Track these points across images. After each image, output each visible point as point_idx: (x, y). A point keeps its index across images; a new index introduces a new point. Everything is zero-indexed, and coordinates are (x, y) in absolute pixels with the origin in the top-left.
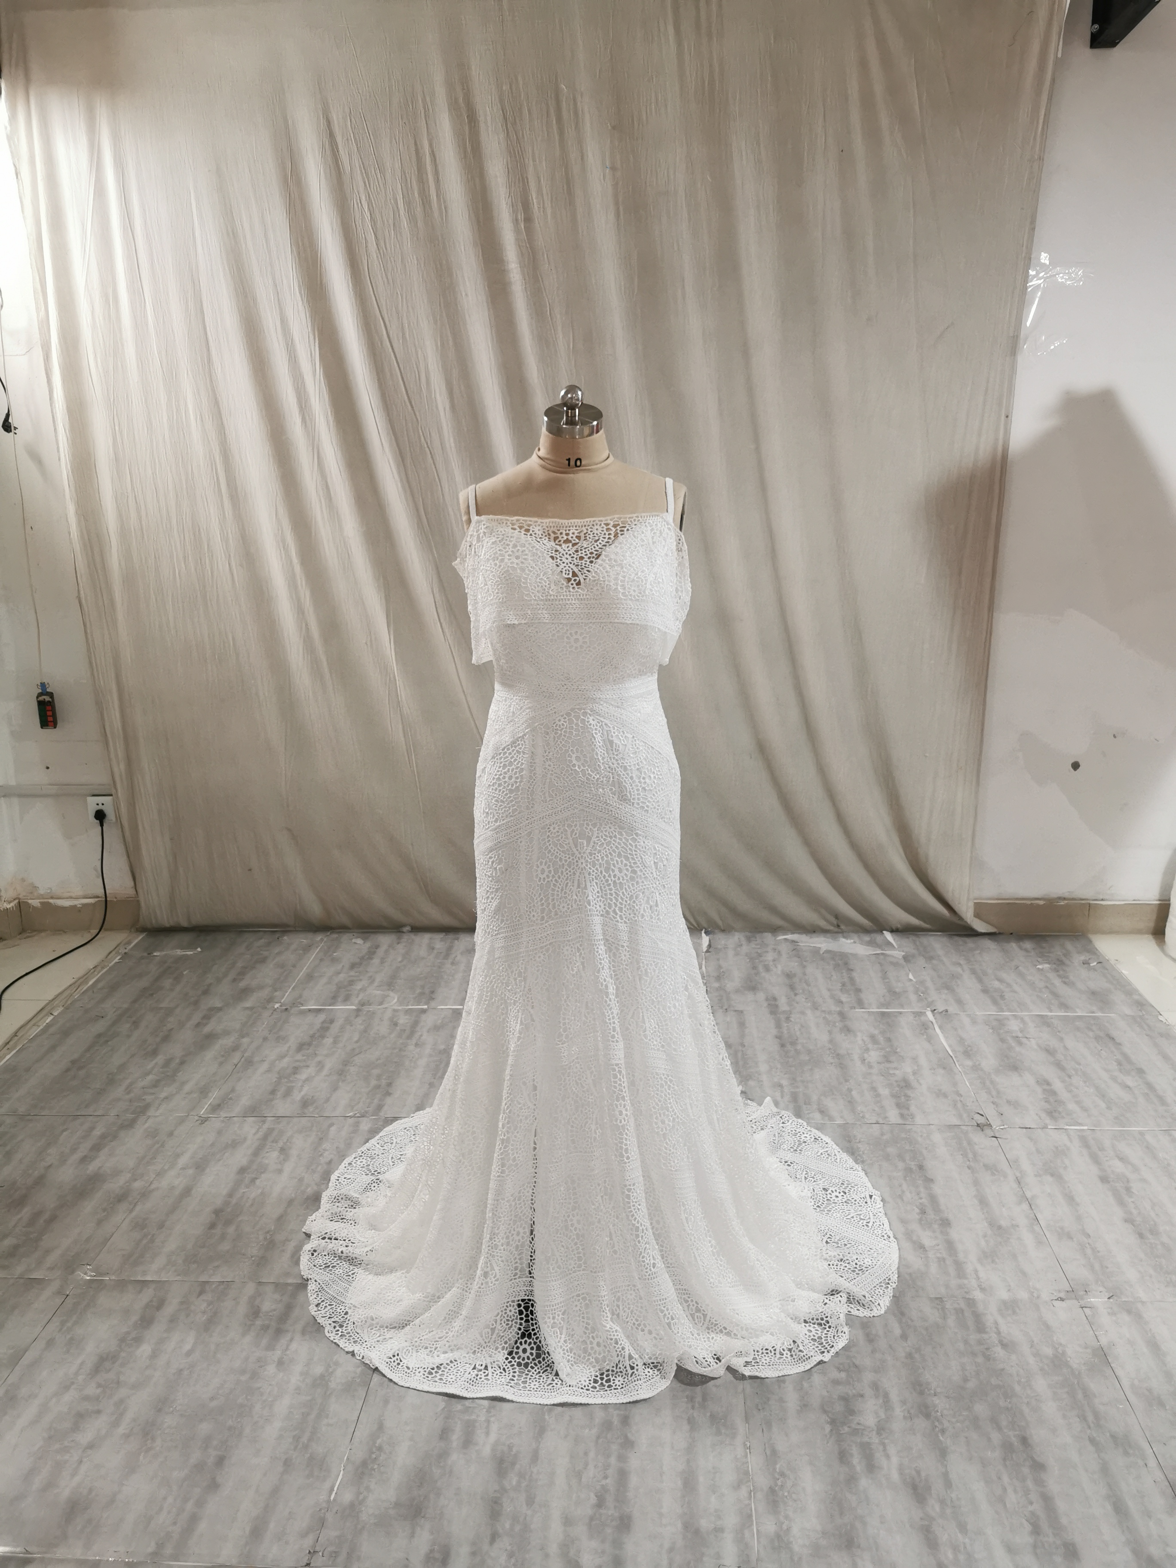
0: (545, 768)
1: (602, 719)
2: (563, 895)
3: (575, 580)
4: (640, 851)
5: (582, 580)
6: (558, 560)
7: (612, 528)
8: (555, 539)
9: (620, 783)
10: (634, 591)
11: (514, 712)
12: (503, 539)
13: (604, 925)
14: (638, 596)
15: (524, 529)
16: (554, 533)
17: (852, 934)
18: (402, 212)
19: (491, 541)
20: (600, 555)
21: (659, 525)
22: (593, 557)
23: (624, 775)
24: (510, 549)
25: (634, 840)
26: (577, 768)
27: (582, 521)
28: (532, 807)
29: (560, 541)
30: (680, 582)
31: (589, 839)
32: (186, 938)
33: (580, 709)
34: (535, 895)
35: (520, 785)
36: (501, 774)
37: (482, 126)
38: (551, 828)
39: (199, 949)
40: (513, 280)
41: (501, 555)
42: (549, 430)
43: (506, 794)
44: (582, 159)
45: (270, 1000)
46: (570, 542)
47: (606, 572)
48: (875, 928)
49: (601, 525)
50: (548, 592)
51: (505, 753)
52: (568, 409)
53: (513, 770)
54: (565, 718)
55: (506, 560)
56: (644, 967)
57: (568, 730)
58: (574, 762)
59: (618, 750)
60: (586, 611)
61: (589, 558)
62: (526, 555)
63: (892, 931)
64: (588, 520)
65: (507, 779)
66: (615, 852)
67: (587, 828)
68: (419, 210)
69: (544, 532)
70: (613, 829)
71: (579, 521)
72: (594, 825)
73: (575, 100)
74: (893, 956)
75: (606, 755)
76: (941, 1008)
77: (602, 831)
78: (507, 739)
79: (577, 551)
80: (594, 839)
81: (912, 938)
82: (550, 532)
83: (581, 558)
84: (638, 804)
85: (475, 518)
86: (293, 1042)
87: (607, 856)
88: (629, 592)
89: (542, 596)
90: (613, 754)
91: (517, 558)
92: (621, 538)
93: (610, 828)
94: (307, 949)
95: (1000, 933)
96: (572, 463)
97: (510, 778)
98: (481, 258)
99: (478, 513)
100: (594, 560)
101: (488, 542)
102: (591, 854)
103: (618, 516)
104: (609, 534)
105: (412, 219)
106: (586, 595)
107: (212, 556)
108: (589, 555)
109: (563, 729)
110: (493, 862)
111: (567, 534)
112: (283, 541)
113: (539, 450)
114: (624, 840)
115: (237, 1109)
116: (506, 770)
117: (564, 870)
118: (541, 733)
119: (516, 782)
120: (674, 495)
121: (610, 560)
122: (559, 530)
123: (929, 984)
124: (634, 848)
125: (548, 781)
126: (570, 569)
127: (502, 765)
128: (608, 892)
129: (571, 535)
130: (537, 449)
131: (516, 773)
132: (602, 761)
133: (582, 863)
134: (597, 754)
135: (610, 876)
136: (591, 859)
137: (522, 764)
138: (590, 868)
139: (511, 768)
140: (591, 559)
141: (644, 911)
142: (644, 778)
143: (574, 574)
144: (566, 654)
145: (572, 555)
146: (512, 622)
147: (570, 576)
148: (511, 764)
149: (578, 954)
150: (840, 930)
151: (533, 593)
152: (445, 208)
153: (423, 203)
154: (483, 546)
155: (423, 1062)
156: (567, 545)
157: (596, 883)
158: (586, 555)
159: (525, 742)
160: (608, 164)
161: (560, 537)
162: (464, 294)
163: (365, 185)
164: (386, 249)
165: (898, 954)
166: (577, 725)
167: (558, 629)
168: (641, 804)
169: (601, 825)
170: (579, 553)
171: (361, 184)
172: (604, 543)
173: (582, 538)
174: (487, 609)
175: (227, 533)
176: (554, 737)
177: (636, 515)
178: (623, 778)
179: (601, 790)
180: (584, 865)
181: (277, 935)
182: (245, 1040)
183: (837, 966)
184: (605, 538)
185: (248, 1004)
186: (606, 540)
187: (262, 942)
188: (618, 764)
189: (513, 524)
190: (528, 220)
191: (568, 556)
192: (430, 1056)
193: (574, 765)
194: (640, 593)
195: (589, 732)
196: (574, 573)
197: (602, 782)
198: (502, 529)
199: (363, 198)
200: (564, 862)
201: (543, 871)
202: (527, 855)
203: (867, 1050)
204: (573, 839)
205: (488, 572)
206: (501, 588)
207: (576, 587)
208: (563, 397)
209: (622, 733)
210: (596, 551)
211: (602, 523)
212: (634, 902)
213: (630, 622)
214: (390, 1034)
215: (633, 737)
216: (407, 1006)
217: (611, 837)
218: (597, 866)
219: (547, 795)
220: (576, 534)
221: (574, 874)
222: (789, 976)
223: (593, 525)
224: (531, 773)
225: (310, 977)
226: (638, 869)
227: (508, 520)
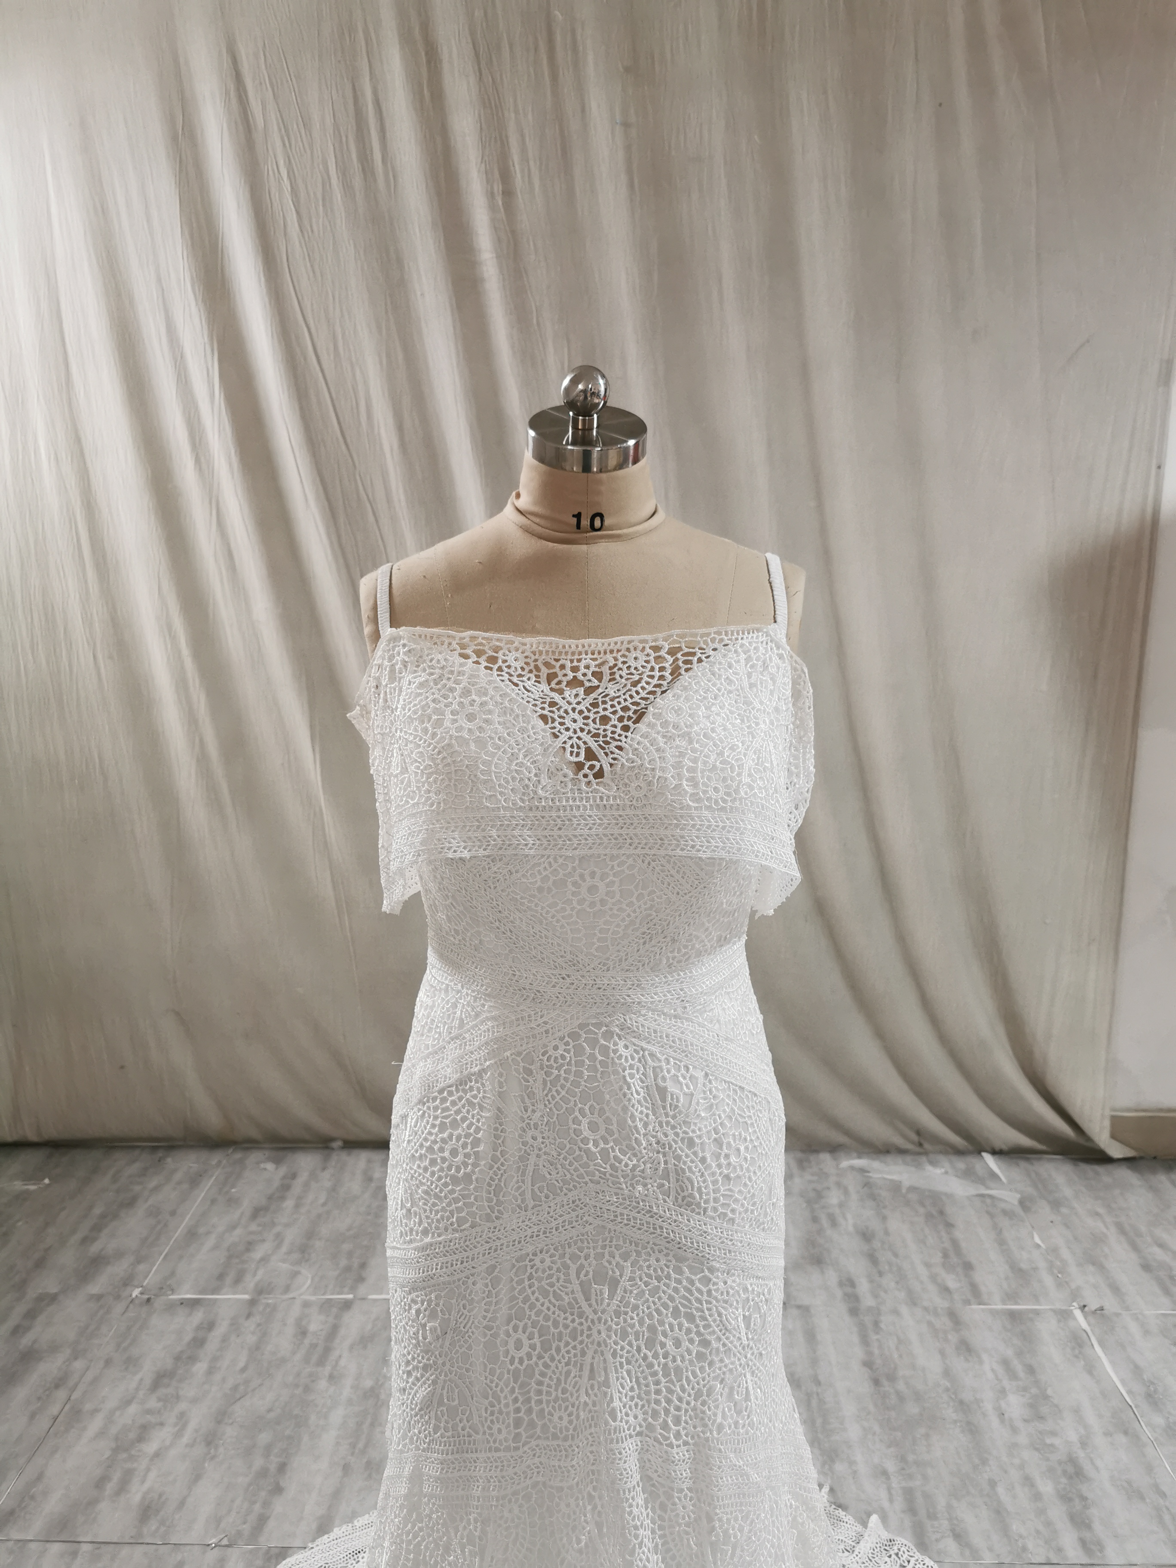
0: (525, 1144)
1: (644, 1044)
2: (560, 1395)
3: (592, 767)
4: (717, 1301)
5: (607, 768)
6: (556, 724)
7: (668, 657)
8: (550, 678)
9: (679, 1172)
10: (716, 789)
11: (461, 1020)
12: (441, 677)
13: (643, 1451)
14: (725, 801)
15: (484, 657)
16: (547, 664)
17: (941, 1158)
18: (334, 181)
19: (417, 681)
20: (643, 714)
21: (762, 650)
22: (629, 718)
23: (687, 1156)
24: (455, 699)
25: (707, 1281)
26: (591, 1145)
27: (606, 641)
28: (497, 1218)
29: (559, 683)
30: (796, 758)
31: (614, 1284)
32: (31, 1158)
33: (598, 1025)
34: (502, 1391)
35: (473, 1172)
36: (435, 1142)
37: (446, 66)
38: (537, 1261)
39: (47, 1181)
40: (486, 275)
41: (436, 711)
42: (540, 456)
43: (446, 1185)
44: (583, 111)
45: (128, 1281)
46: (581, 684)
47: (658, 750)
48: (970, 1148)
49: (643, 649)
50: (535, 793)
51: (443, 1100)
52: (577, 414)
53: (459, 1138)
54: (567, 1044)
55: (447, 723)
56: (721, 1527)
57: (574, 1069)
58: (586, 1133)
59: (677, 1106)
60: (616, 831)
61: (621, 719)
62: (490, 712)
63: (994, 1152)
64: (618, 639)
65: (446, 1154)
66: (666, 1307)
67: (610, 1263)
68: (358, 182)
69: (527, 664)
70: (663, 1262)
71: (599, 641)
72: (625, 1257)
73: (573, 32)
74: (1006, 1201)
75: (651, 1117)
76: (1093, 1305)
77: (640, 1268)
78: (449, 1073)
79: (595, 705)
80: (624, 1283)
81: (1023, 1164)
82: (539, 663)
83: (605, 720)
84: (715, 1209)
85: (387, 631)
86: (146, 1372)
87: (650, 1316)
88: (705, 792)
89: (522, 800)
90: (667, 1115)
91: (471, 717)
92: (685, 678)
93: (658, 1260)
94: (195, 1181)
95: (1141, 1158)
96: (585, 522)
97: (454, 1152)
98: (442, 244)
99: (394, 622)
100: (630, 723)
101: (410, 682)
102: (618, 1314)
103: (678, 631)
104: (662, 669)
105: (347, 187)
106: (615, 798)
107: (71, 644)
108: (621, 713)
109: (562, 1065)
110: (418, 1312)
111: (575, 669)
112: (169, 627)
113: (518, 496)
114: (685, 1283)
115: (37, 1526)
116: (445, 1135)
117: (562, 1344)
118: (517, 1070)
119: (465, 1165)
120: (787, 588)
121: (665, 724)
122: (557, 660)
123: (1065, 1254)
124: (705, 1297)
125: (531, 1168)
126: (581, 743)
127: (438, 1122)
128: (653, 1387)
129: (583, 670)
130: (514, 494)
131: (464, 1146)
132: (643, 1131)
133: (599, 1332)
134: (633, 1116)
135: (656, 1356)
136: (617, 1324)
137: (478, 1130)
138: (616, 1343)
139: (456, 1133)
140: (626, 723)
141: (724, 1416)
142: (727, 1156)
143: (590, 755)
144: (571, 916)
145: (586, 714)
146: (458, 855)
147: (582, 758)
148: (455, 1124)
149: (589, 1508)
150: (921, 1150)
151: (501, 793)
152: (394, 177)
153: (363, 170)
154: (400, 691)
155: (337, 1416)
156: (574, 692)
157: (629, 1372)
158: (614, 713)
159: (483, 1084)
160: (618, 118)
161: (560, 674)
162: (419, 293)
163: (284, 145)
164: (312, 231)
165: (1009, 1197)
166: (592, 1057)
167: (555, 866)
168: (720, 1210)
169: (638, 1254)
170: (600, 709)
171: (278, 143)
172: (650, 688)
173: (607, 677)
174: (405, 823)
175: (91, 615)
176: (545, 1081)
177: (715, 629)
178: (685, 1163)
179: (640, 1188)
180: (603, 1335)
181: (160, 1154)
182: (78, 1365)
183: (929, 1216)
184: (652, 677)
185: (94, 1288)
186: (655, 681)
187: (136, 1167)
188: (677, 1134)
189: (463, 646)
190: (508, 193)
191: (576, 716)
192: (350, 1402)
193: (585, 1141)
194: (728, 794)
195: (617, 1073)
196: (589, 750)
197: (643, 1171)
198: (440, 657)
199: (281, 163)
200: (561, 1328)
201: (519, 1345)
202: (486, 1311)
203: (1003, 1392)
204: (581, 1284)
205: (410, 746)
206: (435, 781)
207: (594, 781)
208: (567, 390)
209: (683, 1071)
210: (633, 704)
211: (647, 646)
212: (704, 1403)
213: (709, 854)
214: (294, 1353)
215: (707, 1075)
216: (324, 1294)
217: (659, 1279)
218: (631, 1337)
219: (528, 1195)
220: (592, 669)
221: (583, 1353)
222: (866, 1236)
223: (628, 650)
224: (495, 1150)
225: (192, 1235)
226: (712, 1338)
227: (454, 638)
